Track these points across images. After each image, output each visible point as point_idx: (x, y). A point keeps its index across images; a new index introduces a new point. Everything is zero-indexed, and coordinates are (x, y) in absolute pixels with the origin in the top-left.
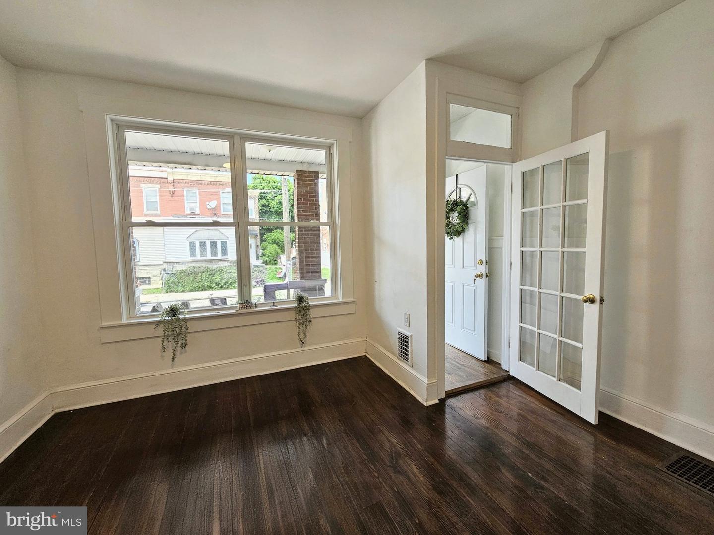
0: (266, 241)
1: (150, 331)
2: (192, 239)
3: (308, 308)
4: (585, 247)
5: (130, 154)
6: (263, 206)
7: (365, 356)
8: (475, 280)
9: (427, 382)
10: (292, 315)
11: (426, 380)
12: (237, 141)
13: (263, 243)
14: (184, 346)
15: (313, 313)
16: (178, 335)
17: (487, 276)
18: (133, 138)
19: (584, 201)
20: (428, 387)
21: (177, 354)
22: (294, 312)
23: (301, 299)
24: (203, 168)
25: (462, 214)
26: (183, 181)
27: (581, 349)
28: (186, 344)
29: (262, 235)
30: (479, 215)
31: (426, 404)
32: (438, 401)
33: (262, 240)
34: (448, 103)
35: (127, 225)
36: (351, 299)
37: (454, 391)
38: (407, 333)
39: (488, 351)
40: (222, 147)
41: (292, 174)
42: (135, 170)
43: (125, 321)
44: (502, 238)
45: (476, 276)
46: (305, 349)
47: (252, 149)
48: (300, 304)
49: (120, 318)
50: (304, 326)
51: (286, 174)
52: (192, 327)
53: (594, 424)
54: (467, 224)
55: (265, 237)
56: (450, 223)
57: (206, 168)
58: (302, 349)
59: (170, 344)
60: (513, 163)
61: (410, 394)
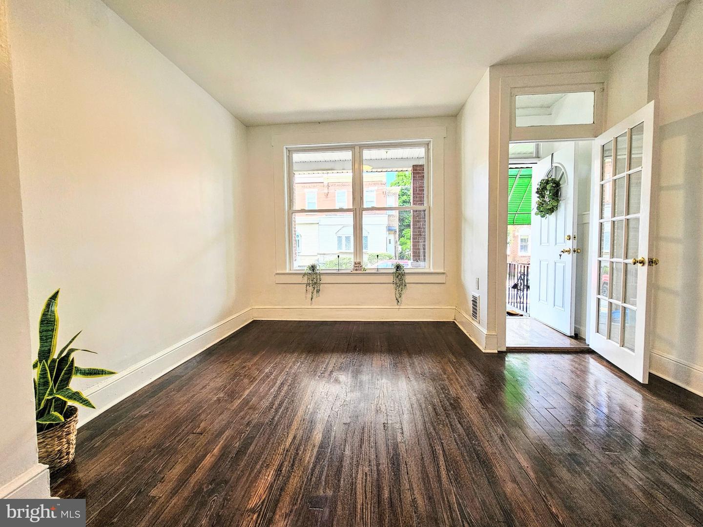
0: (404, 237)
1: (299, 279)
2: (340, 234)
3: (403, 274)
4: (639, 212)
5: (295, 167)
6: (404, 202)
7: (454, 322)
8: (560, 255)
9: (486, 333)
10: (391, 279)
11: (485, 332)
12: (357, 149)
13: (402, 239)
14: (318, 291)
15: (408, 279)
16: (316, 283)
17: (574, 251)
18: (297, 157)
19: (639, 169)
20: (486, 337)
21: (314, 297)
22: (392, 277)
23: (398, 267)
24: (341, 171)
25: (551, 191)
26: (334, 184)
27: (635, 312)
28: (319, 290)
29: (401, 231)
30: (569, 191)
31: (484, 351)
32: (497, 352)
33: (401, 236)
34: (512, 96)
35: (292, 212)
36: (442, 271)
37: (517, 348)
38: (477, 295)
39: (575, 327)
40: (347, 155)
41: (410, 169)
42: (299, 178)
43: (288, 271)
44: (588, 213)
45: (562, 252)
46: (401, 307)
47: (367, 154)
48: (397, 270)
49: (285, 269)
50: (400, 289)
51: (405, 169)
52: (325, 279)
53: (642, 382)
54: (558, 201)
55: (404, 232)
56: (545, 201)
57: (343, 171)
58: (398, 307)
59: (310, 289)
60: (596, 137)
61: (475, 345)
